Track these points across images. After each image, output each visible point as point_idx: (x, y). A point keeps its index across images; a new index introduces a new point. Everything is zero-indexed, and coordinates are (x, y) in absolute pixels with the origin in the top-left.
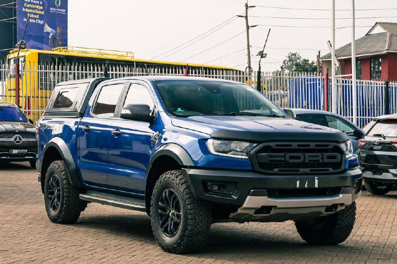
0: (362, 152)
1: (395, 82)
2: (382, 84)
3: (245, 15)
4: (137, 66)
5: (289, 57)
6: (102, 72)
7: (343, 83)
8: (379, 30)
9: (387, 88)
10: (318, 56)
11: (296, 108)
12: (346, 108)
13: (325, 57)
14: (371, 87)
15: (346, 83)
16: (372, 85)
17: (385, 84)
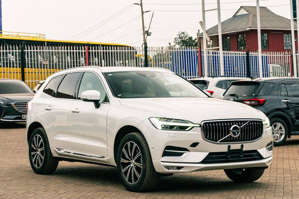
1: (254, 52)
2: (244, 54)
3: (140, 2)
4: (47, 45)
5: (179, 35)
6: (19, 51)
7: (213, 54)
8: (243, 12)
9: (248, 57)
10: (198, 34)
13: (201, 34)
15: (215, 54)
16: (236, 55)
17: (246, 54)
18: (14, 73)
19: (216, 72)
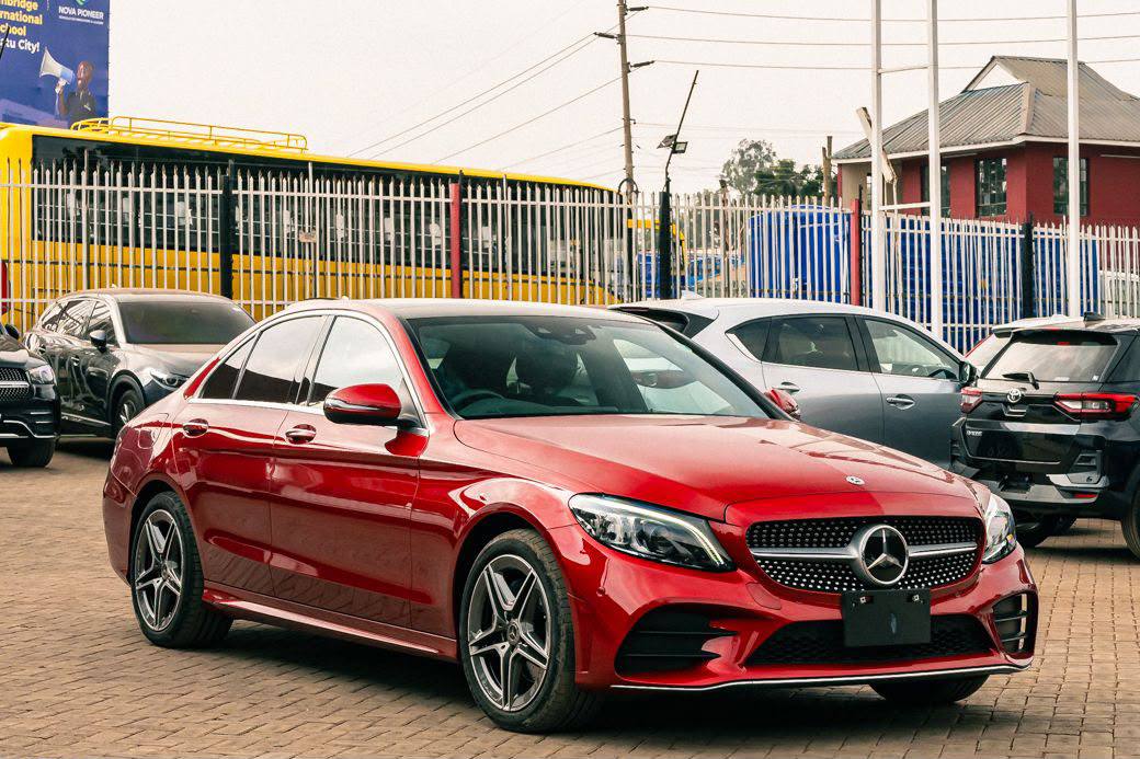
0: (971, 424)
1: (1050, 226)
2: (1013, 232)
3: (617, 31)
4: (316, 176)
5: (742, 153)
6: (215, 192)
7: (903, 227)
8: (1000, 77)
9: (1028, 242)
10: (827, 153)
11: (771, 296)
12: (913, 299)
13: (846, 154)
14: (983, 238)
15: (912, 227)
16: (986, 234)
17: (1021, 233)
18: (194, 269)
19: (913, 292)
